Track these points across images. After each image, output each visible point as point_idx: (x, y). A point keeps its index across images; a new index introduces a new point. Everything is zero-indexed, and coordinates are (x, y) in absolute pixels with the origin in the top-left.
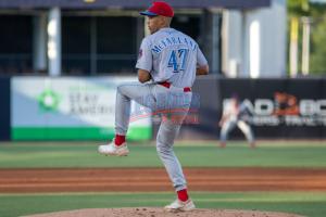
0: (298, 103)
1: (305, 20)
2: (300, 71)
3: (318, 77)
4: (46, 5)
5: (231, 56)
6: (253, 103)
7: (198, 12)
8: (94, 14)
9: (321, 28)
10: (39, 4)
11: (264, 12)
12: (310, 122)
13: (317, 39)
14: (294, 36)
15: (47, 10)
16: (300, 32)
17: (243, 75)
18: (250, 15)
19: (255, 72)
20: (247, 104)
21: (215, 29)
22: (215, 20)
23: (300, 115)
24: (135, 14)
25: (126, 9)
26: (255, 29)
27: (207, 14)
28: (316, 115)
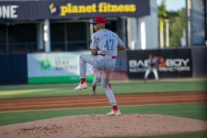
0: (165, 61)
1: (167, 21)
2: (165, 46)
3: (174, 48)
4: (42, 18)
5: (132, 40)
6: (144, 62)
7: (115, 19)
8: (66, 21)
9: (174, 24)
10: (39, 18)
12: (171, 69)
13: (172, 30)
14: (162, 28)
15: (43, 20)
16: (165, 27)
17: (138, 48)
18: (140, 20)
19: (144, 47)
20: (140, 62)
21: (124, 27)
22: (124, 22)
23: (166, 67)
24: (85, 21)
25: (81, 19)
26: (143, 26)
27: (120, 19)
28: (174, 66)
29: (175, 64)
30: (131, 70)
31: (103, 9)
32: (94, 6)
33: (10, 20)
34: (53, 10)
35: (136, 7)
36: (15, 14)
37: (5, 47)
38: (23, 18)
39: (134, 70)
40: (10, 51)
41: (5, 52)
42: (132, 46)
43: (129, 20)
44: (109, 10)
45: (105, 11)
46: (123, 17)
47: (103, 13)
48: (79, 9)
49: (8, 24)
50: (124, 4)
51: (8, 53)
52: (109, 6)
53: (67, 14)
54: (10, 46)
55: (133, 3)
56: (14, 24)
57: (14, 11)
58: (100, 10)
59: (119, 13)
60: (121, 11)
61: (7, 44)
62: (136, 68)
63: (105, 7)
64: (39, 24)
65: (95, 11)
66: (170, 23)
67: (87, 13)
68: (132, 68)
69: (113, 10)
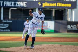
5: (69, 17)
6: (73, 26)
7: (63, 9)
8: (44, 9)
10: (34, 7)
11: (75, 9)
15: (36, 8)
17: (71, 21)
18: (73, 10)
19: (73, 20)
20: (72, 26)
21: (66, 12)
22: (66, 11)
24: (51, 9)
25: (50, 8)
27: (65, 9)
30: (68, 29)
31: (59, 5)
32: (55, 4)
33: (24, 7)
34: (40, 5)
35: (71, 5)
37: (21, 17)
38: (28, 7)
39: (69, 29)
40: (23, 19)
41: (21, 19)
42: (69, 20)
43: (68, 10)
44: (61, 6)
45: (59, 6)
46: (66, 9)
47: (59, 7)
48: (49, 5)
49: (23, 9)
50: (67, 4)
52: (61, 4)
55: (70, 4)
56: (25, 9)
58: (58, 6)
59: (65, 7)
61: (22, 16)
62: (70, 28)
63: (59, 4)
64: (34, 10)
68: (69, 28)
69: (62, 6)
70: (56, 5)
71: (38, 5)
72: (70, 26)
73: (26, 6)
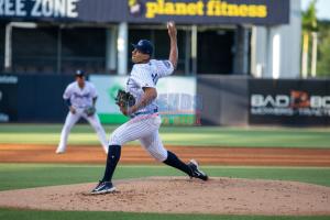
0: (309, 99)
1: (314, 34)
2: (309, 74)
3: (325, 78)
4: (116, 20)
5: (258, 62)
6: (274, 99)
7: (233, 27)
9: (326, 41)
10: (111, 19)
11: (284, 28)
12: (318, 113)
13: (322, 50)
14: (306, 46)
15: (117, 24)
16: (311, 44)
17: (267, 76)
18: (273, 30)
19: (276, 75)
20: (269, 98)
21: (246, 41)
22: (246, 33)
23: (310, 108)
24: (184, 28)
26: (276, 40)
27: (240, 28)
28: (322, 107)
29: (324, 105)
30: (253, 111)
31: (214, 10)
33: (67, 20)
34: (135, 9)
35: (268, 10)
36: (73, 11)
37: (56, 62)
38: (85, 18)
39: (259, 111)
40: (62, 70)
41: (56, 70)
43: (255, 30)
44: (224, 13)
45: (218, 13)
46: (246, 26)
47: (214, 17)
49: (62, 26)
51: (59, 72)
53: (157, 15)
54: (63, 62)
55: (262, 4)
56: (71, 26)
57: (74, 7)
58: (210, 12)
59: (239, 17)
60: (244, 15)
61: (59, 58)
62: (262, 107)
63: (217, 7)
64: (110, 29)
65: (201, 12)
66: (320, 39)
67: (188, 16)
68: (256, 108)
69: (230, 13)
70: (205, 9)
71: (129, 8)
72: (261, 98)
73: (74, 15)
